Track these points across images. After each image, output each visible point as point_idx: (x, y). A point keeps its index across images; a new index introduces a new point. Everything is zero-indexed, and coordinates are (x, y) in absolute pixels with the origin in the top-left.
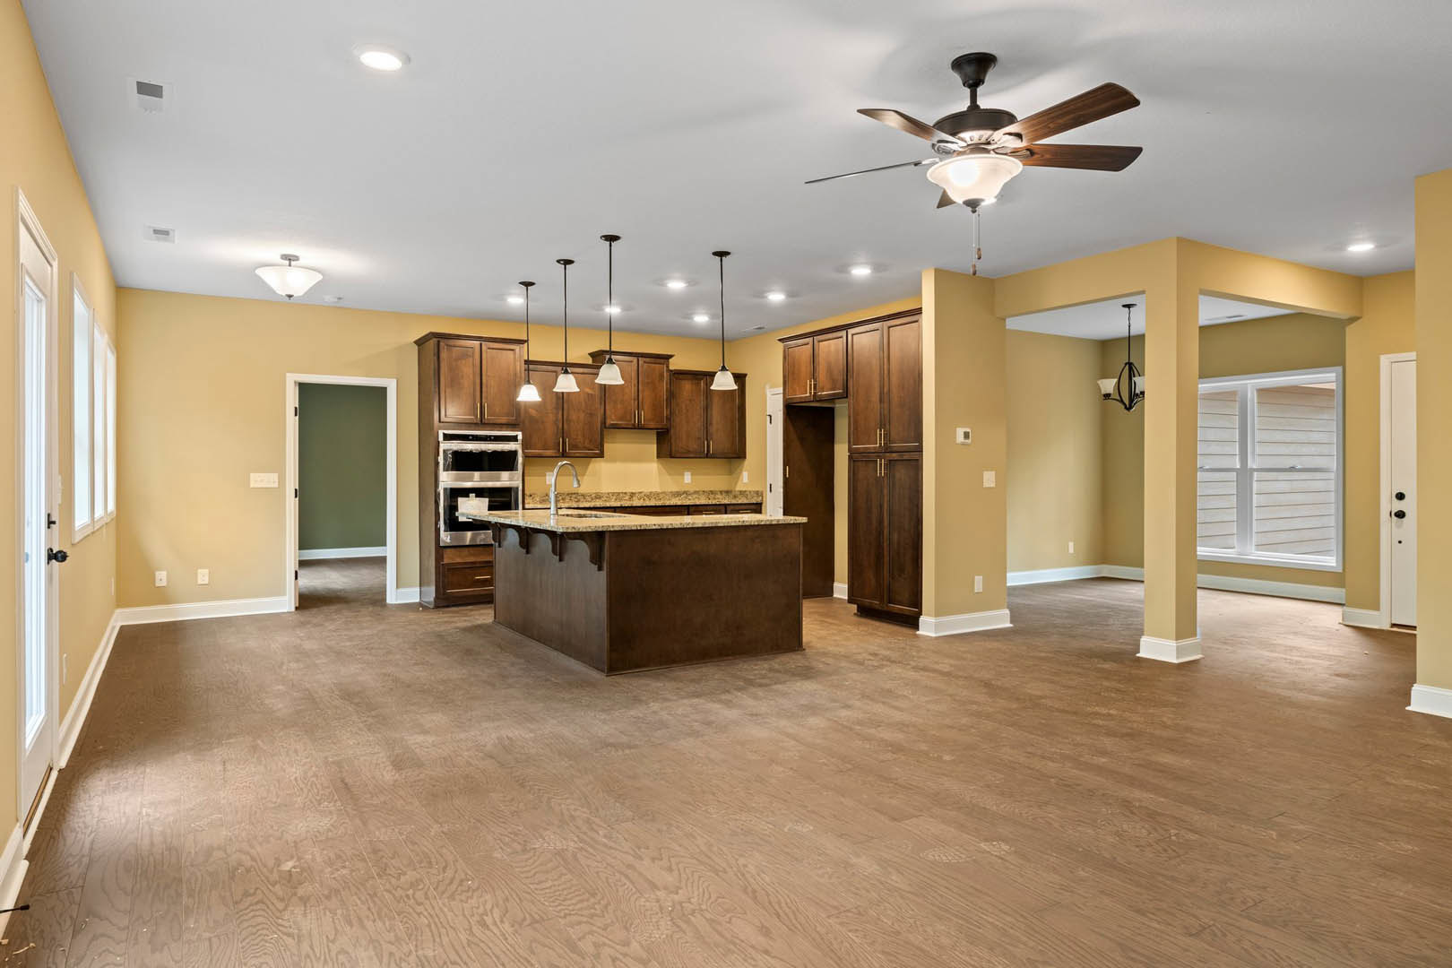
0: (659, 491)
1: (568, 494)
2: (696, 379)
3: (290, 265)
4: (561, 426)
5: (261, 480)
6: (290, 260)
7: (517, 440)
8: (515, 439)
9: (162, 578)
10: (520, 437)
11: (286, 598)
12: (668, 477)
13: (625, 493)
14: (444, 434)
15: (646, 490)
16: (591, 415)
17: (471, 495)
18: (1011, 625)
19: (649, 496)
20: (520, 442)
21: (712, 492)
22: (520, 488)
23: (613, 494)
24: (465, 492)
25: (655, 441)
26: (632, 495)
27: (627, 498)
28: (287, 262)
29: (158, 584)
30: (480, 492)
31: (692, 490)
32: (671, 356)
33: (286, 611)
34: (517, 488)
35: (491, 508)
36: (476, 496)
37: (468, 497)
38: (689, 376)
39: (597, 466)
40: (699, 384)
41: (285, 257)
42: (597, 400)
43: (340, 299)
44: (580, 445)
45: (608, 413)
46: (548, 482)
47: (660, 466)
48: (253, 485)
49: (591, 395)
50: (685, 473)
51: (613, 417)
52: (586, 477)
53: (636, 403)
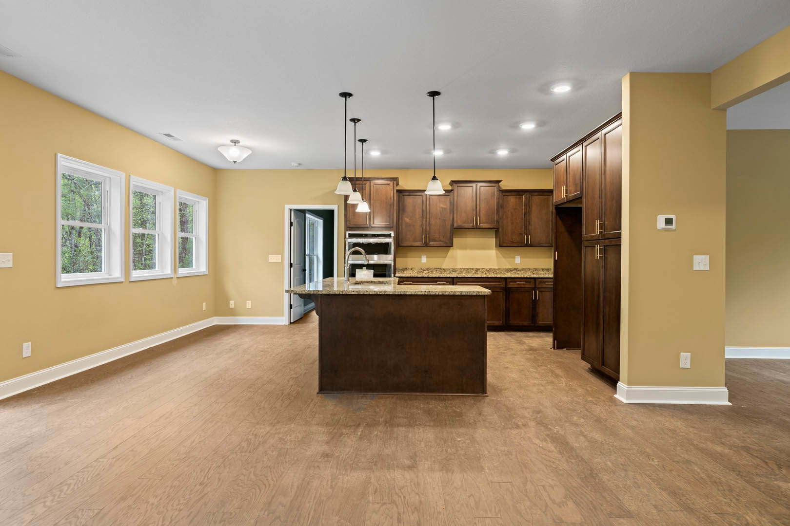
0: (497, 268)
1: (435, 269)
2: (519, 195)
3: (235, 145)
4: (424, 228)
5: (274, 258)
6: (235, 143)
7: (391, 237)
8: (389, 236)
9: (232, 304)
10: (393, 235)
11: (284, 318)
12: (503, 259)
13: (473, 269)
14: (349, 234)
15: (487, 267)
16: (444, 220)
17: (363, 268)
18: (730, 404)
19: (489, 271)
20: (392, 238)
21: (536, 269)
22: (393, 264)
23: (464, 269)
24: (360, 266)
25: (494, 236)
26: (477, 270)
27: (474, 272)
28: (234, 144)
29: (231, 307)
30: (369, 267)
31: (520, 268)
32: (500, 181)
33: (283, 324)
34: (391, 265)
35: (375, 276)
36: (367, 269)
38: (513, 193)
39: (452, 252)
40: (521, 199)
41: (232, 141)
42: (448, 211)
43: (299, 164)
44: (437, 239)
45: (455, 219)
46: (423, 262)
47: (498, 252)
48: (270, 261)
49: (445, 208)
50: (516, 257)
51: (459, 221)
52: (447, 259)
53: (474, 212)
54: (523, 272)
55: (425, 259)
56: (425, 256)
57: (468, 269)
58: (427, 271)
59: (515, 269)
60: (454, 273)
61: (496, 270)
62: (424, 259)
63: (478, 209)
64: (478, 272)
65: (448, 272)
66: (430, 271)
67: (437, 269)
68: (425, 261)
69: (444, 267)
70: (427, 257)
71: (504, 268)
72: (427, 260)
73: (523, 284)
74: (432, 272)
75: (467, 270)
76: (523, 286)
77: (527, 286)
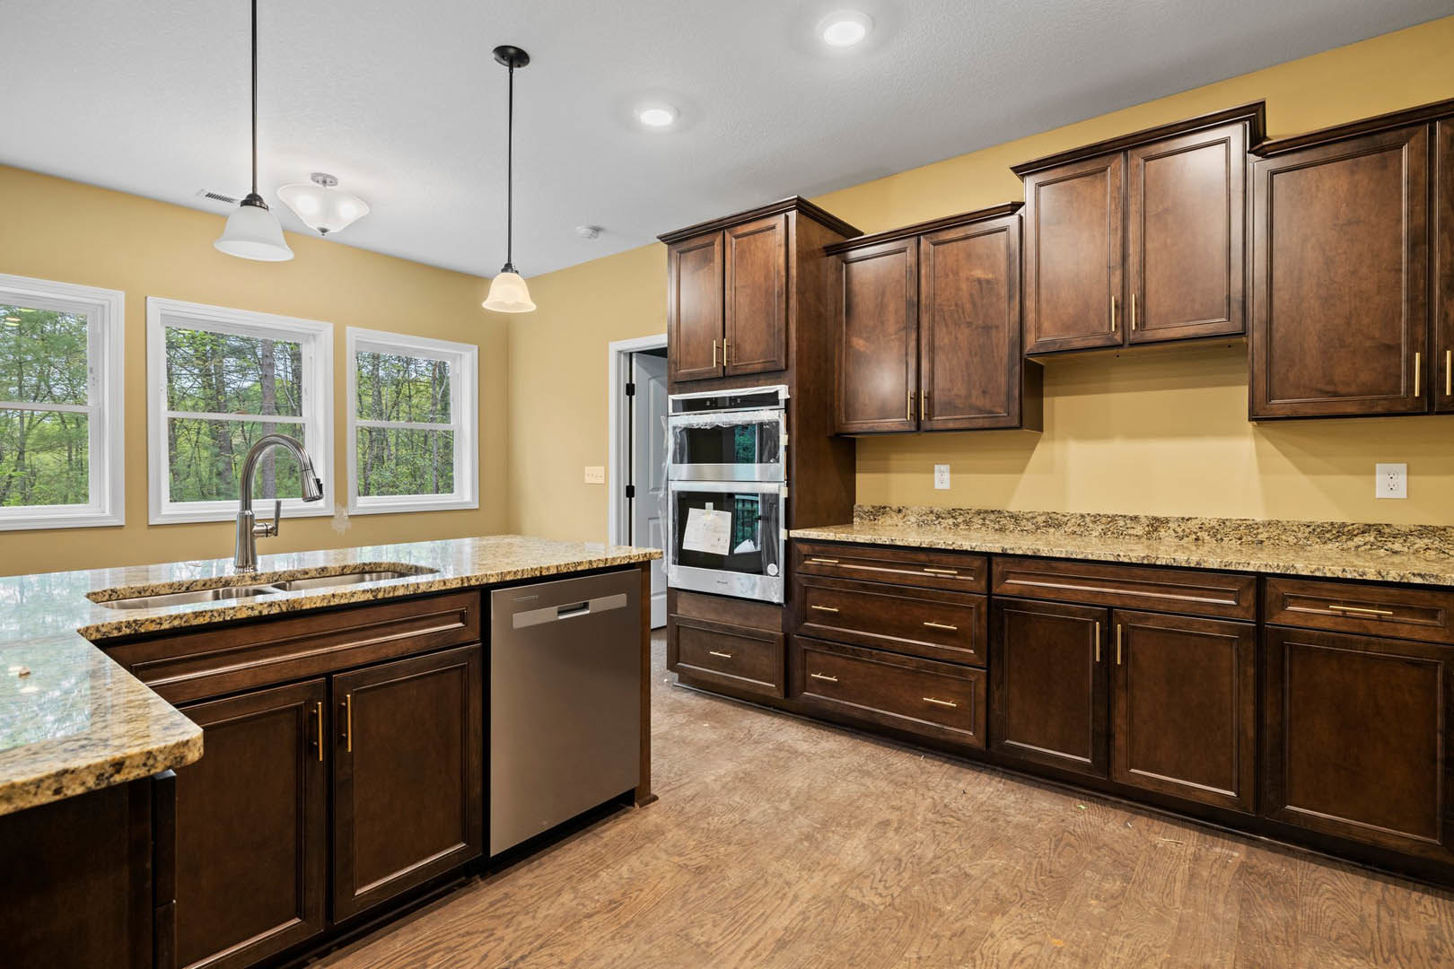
0: (1260, 517)
1: (979, 513)
3: (326, 188)
5: (594, 474)
7: (777, 403)
8: (771, 400)
10: (783, 395)
12: (1303, 480)
14: (673, 400)
15: (1210, 513)
16: (987, 329)
17: (707, 504)
20: (782, 405)
22: (783, 496)
23: (1096, 519)
24: (699, 500)
26: (1156, 524)
27: (1139, 530)
31: (1403, 520)
35: (734, 532)
36: (715, 509)
37: (704, 508)
39: (1045, 450)
41: (315, 177)
42: (1004, 291)
45: (1031, 317)
46: (938, 486)
47: (1267, 445)
48: (588, 480)
49: (988, 282)
50: (1378, 466)
51: (1046, 325)
52: (1025, 476)
53: (1117, 279)
54: (1420, 543)
55: (947, 476)
56: (945, 468)
57: (1113, 519)
58: (951, 521)
59: (1367, 528)
60: (1052, 530)
61: (1252, 527)
62: (942, 477)
63: (1133, 260)
64: (1162, 533)
65: (1030, 526)
66: (960, 520)
67: (986, 512)
68: (946, 486)
69: (1013, 508)
70: (952, 471)
71: (1306, 520)
72: (952, 480)
73: (1380, 618)
74: (967, 523)
75: (1111, 525)
76: (1374, 628)
77: (1404, 631)
